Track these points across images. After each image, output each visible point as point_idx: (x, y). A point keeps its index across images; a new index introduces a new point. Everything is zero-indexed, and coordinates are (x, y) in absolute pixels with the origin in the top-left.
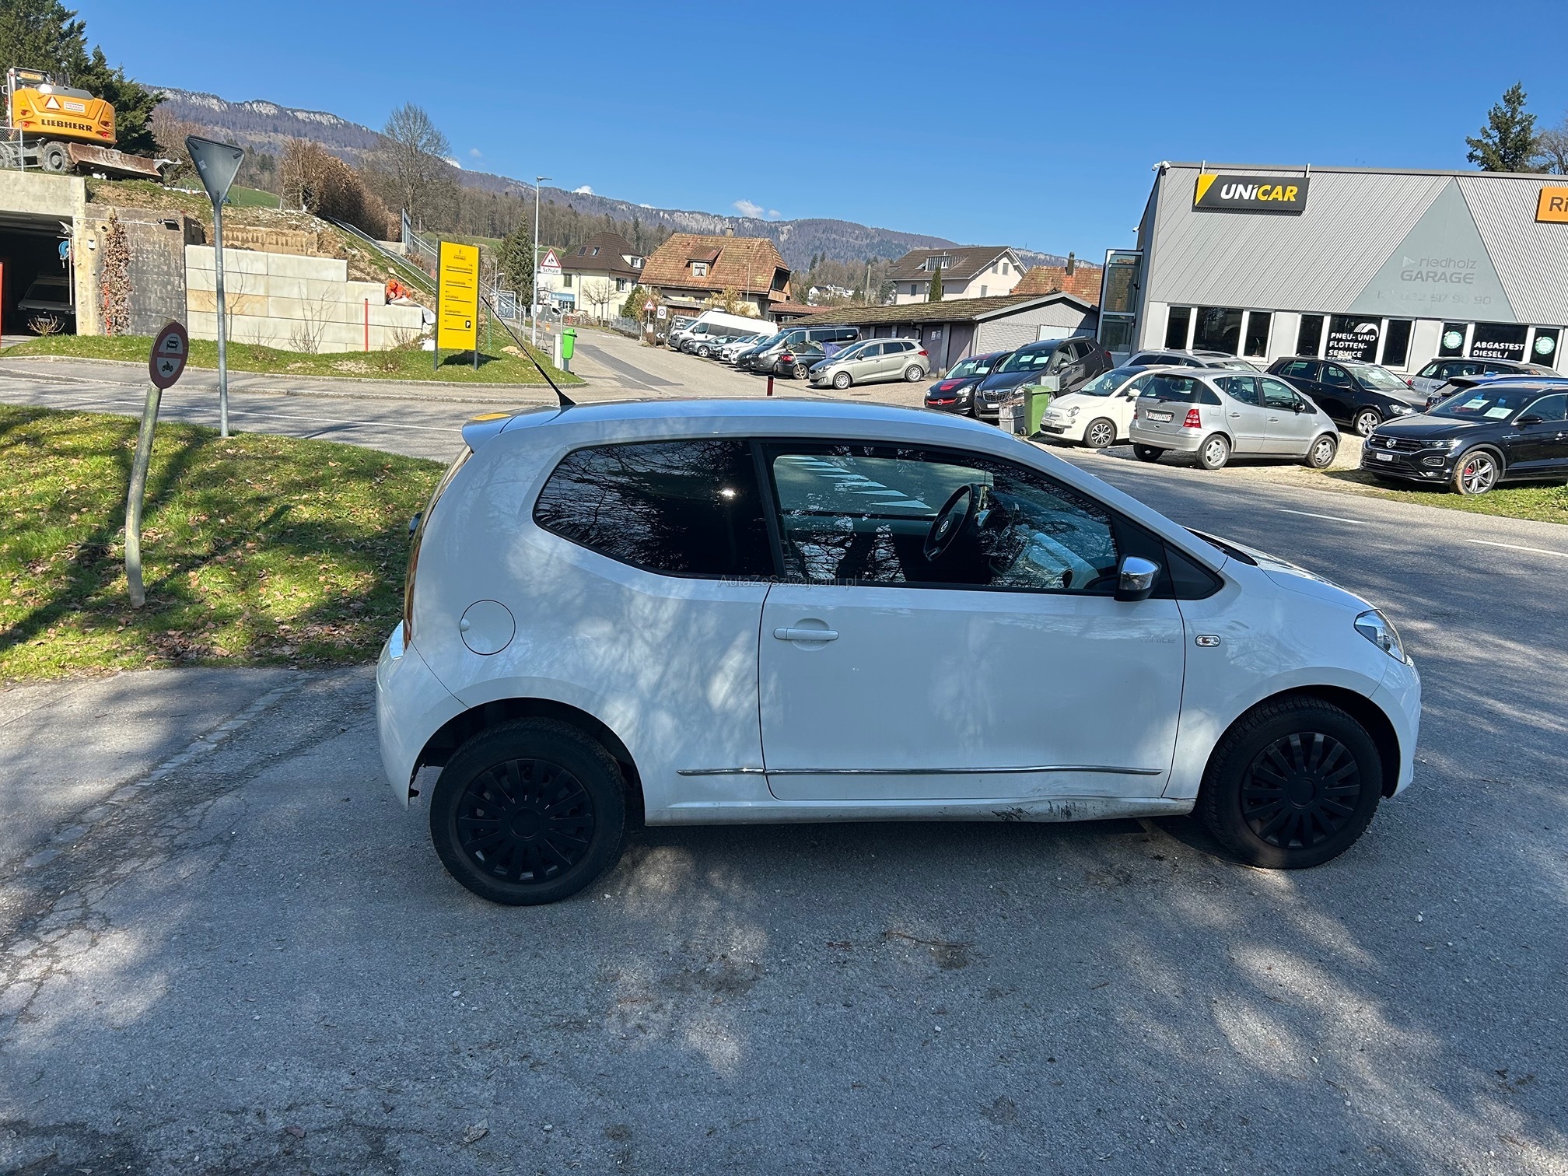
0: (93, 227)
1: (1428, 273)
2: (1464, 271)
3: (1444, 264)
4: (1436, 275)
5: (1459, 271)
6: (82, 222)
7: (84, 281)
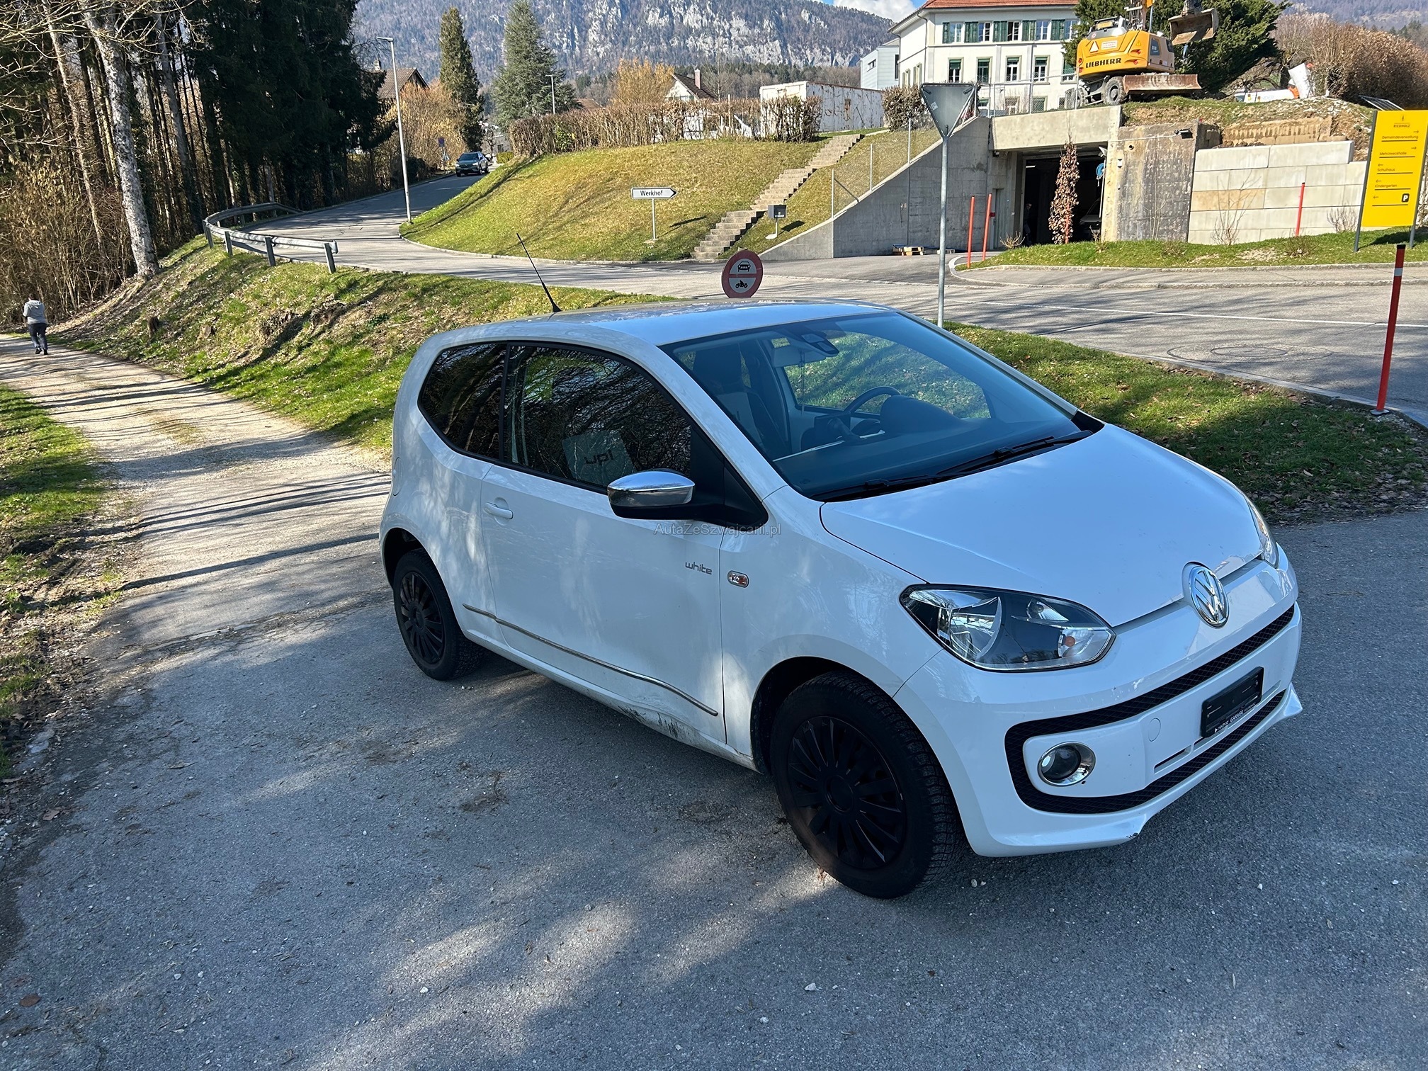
0: (1122, 148)
6: (1114, 144)
7: (1111, 196)
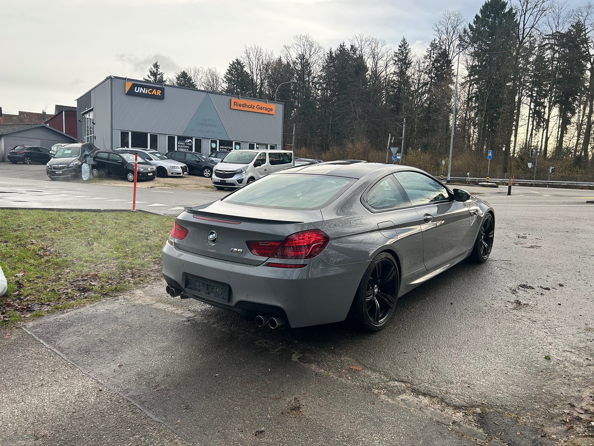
1: (204, 123)
2: (214, 123)
3: (208, 120)
4: (206, 124)
5: (212, 123)
